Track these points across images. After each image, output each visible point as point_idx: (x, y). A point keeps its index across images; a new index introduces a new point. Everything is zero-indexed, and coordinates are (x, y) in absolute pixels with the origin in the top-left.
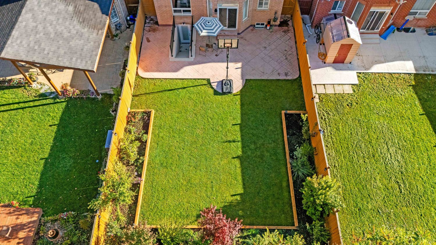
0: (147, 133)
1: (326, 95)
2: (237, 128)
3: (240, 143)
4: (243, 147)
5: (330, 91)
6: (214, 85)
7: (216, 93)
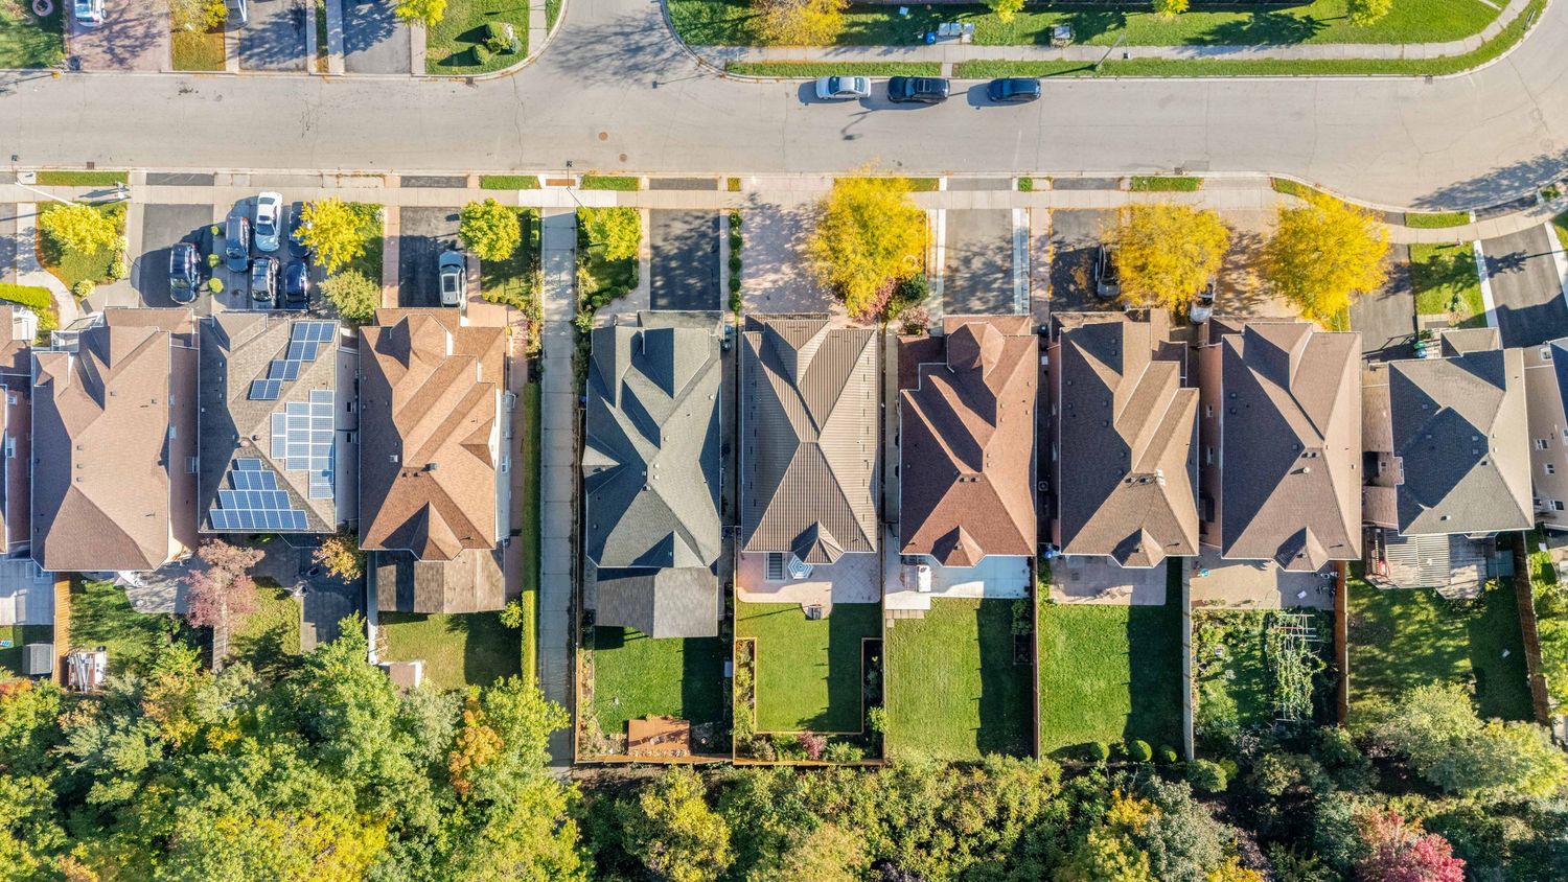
0: (752, 659)
1: (901, 620)
2: (826, 653)
3: (827, 668)
4: (830, 670)
5: (905, 617)
6: (806, 610)
7: (808, 618)
